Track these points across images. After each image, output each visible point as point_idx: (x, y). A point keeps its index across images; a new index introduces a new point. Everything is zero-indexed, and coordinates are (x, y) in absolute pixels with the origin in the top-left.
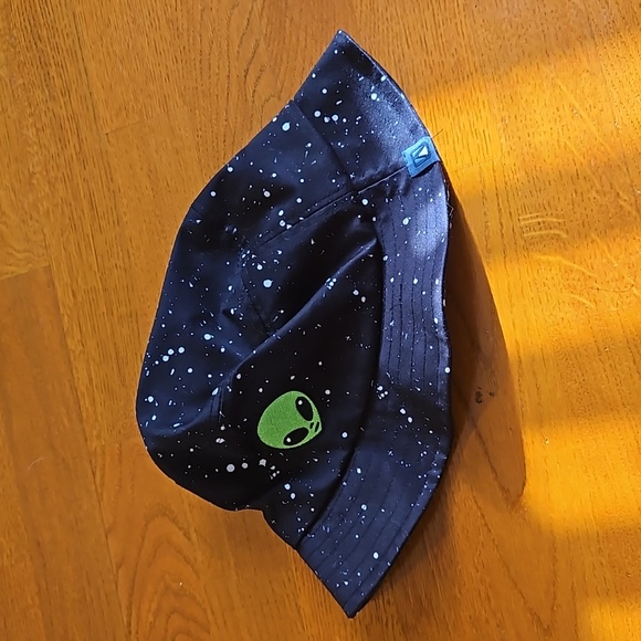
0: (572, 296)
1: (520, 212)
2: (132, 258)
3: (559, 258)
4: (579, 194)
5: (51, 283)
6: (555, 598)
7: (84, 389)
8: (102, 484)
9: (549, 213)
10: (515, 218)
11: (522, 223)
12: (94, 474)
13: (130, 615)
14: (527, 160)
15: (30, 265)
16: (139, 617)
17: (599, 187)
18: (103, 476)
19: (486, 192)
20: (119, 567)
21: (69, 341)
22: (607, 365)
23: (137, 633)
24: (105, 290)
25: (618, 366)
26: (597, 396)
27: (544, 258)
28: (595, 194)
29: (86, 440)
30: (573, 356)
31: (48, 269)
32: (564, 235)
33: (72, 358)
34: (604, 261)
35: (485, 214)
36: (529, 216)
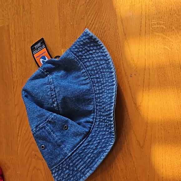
0: (164, 46)
1: (152, 19)
2: (33, 24)
3: (162, 34)
4: (171, 15)
5: (8, 30)
6: (145, 138)
7: (14, 62)
8: (16, 91)
9: (161, 20)
10: (150, 21)
11: (152, 23)
12: (14, 88)
13: (19, 130)
14: (157, 3)
15: (3, 24)
16: (21, 131)
17: (178, 13)
18: (16, 89)
19: (142, 12)
20: (18, 116)
21: (12, 48)
22: (172, 68)
23: (20, 136)
24: (24, 33)
25: (175, 69)
26: (167, 78)
27: (157, 34)
28: (176, 15)
29: (13, 78)
30: (162, 65)
31: (8, 26)
32: (165, 27)
33: (12, 53)
34: (176, 36)
35: (141, 19)
36: (155, 20)
